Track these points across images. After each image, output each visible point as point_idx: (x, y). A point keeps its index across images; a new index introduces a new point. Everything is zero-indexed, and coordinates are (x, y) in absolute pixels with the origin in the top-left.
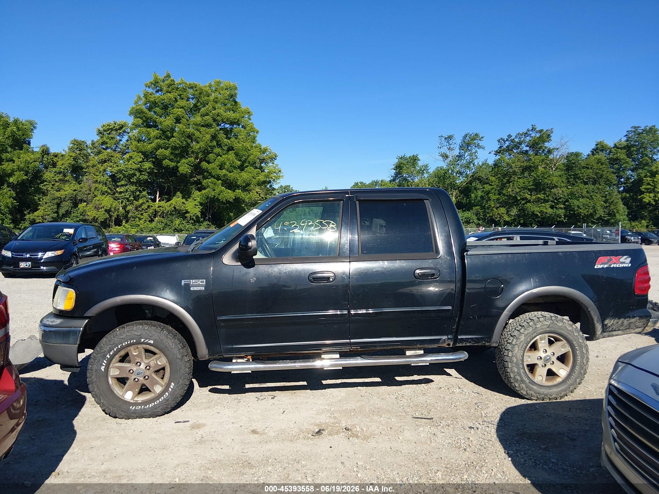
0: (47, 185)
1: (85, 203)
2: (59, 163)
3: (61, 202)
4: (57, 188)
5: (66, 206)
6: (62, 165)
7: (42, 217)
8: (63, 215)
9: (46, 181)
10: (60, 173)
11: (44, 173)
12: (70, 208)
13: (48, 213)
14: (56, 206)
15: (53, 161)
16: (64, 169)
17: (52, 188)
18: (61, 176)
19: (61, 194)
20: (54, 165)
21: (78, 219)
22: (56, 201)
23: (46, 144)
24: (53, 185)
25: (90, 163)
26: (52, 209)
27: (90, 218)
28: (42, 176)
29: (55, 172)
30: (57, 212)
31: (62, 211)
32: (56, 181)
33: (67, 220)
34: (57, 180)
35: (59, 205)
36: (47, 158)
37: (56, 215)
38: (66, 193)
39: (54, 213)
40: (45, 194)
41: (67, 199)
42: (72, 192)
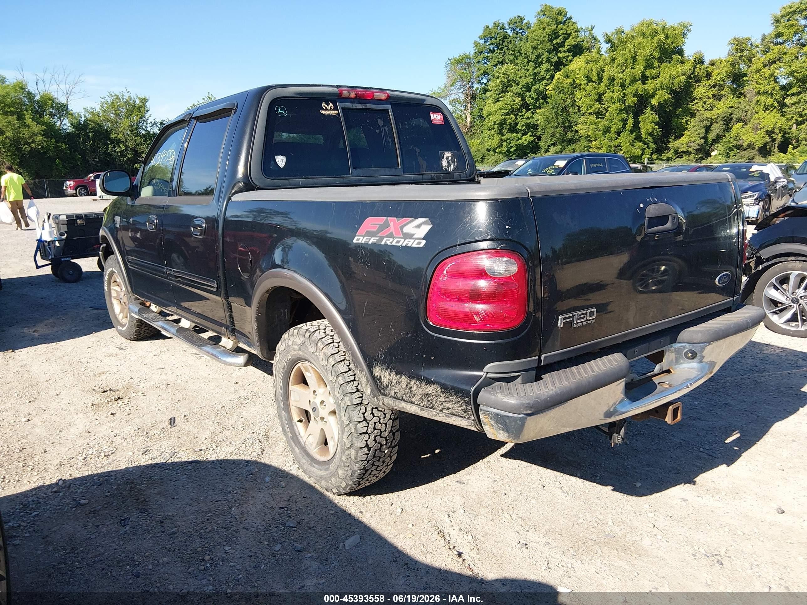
0: (697, 103)
1: (742, 124)
2: (714, 74)
3: (712, 124)
4: (709, 106)
5: (716, 129)
6: (718, 74)
7: (687, 144)
8: (714, 141)
9: (697, 99)
10: (714, 86)
11: (695, 89)
12: (721, 132)
13: (693, 139)
14: (703, 130)
15: (707, 71)
16: (719, 81)
17: (703, 107)
18: (715, 91)
19: (713, 114)
20: (708, 76)
21: (731, 145)
22: (706, 123)
23: (700, 51)
24: (705, 103)
25: (754, 68)
26: (699, 134)
27: (745, 144)
28: (692, 93)
29: (709, 85)
30: (705, 138)
31: (712, 136)
32: (709, 98)
33: (718, 147)
34: (710, 95)
35: (708, 129)
36: (700, 69)
37: (703, 141)
38: (718, 111)
39: (701, 139)
40: (693, 115)
41: (719, 119)
42: (727, 109)
